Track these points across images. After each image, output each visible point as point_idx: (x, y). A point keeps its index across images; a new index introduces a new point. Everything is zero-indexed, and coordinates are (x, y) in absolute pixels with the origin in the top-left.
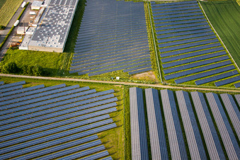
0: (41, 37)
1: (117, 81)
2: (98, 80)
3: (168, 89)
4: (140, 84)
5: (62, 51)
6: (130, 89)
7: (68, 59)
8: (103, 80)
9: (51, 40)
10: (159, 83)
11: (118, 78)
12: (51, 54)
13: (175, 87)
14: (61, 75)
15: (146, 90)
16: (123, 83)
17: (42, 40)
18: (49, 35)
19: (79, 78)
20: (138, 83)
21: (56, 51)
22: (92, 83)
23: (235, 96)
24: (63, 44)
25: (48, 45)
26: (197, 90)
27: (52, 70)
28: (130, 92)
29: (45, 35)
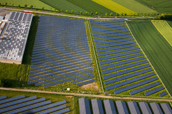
0: (3, 50)
1: (68, 92)
2: (52, 91)
3: (110, 99)
4: (87, 95)
5: (20, 63)
6: (79, 99)
7: (26, 70)
8: (56, 91)
9: (11, 53)
10: (102, 93)
11: (68, 89)
12: (12, 65)
13: (115, 98)
14: (21, 87)
15: (92, 100)
16: (73, 94)
17: (4, 52)
18: (10, 48)
19: (36, 89)
20: (85, 93)
21: (15, 63)
22: (47, 94)
23: (161, 104)
24: (22, 57)
25: (9, 58)
26: (132, 100)
27: (12, 81)
28: (80, 102)
29: (6, 48)
